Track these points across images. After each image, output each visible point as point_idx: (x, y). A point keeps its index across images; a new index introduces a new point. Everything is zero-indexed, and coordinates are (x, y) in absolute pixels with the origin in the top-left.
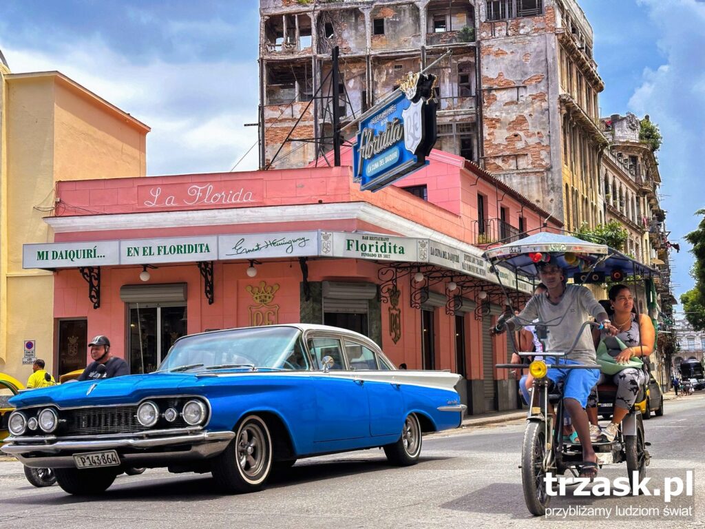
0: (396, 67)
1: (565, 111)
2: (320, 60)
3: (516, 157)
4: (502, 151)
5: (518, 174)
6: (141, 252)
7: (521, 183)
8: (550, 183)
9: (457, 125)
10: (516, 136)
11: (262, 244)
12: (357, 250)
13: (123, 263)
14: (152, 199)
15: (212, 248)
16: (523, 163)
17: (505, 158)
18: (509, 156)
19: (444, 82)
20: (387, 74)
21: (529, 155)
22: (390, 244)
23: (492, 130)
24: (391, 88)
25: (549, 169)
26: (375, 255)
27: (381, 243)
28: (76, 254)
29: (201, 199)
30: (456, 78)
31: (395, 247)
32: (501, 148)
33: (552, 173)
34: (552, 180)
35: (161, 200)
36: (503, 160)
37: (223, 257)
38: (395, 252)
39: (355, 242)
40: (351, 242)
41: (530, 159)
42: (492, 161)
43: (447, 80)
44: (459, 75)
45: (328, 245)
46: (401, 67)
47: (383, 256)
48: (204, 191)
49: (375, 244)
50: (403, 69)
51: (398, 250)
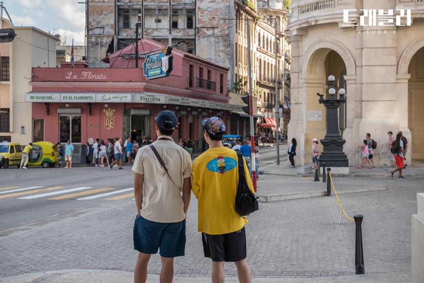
1: (237, 8)
3: (213, 28)
4: (206, 25)
5: (214, 37)
6: (68, 98)
7: (215, 41)
8: (228, 42)
9: (186, 9)
10: (214, 18)
11: (111, 97)
12: (144, 100)
13: (62, 102)
14: (69, 76)
15: (94, 98)
16: (216, 31)
17: (208, 28)
18: (210, 28)
21: (219, 28)
23: (202, 14)
25: (228, 35)
26: (150, 102)
27: (152, 97)
28: (45, 98)
29: (87, 77)
32: (206, 23)
33: (229, 38)
34: (229, 41)
35: (72, 76)
36: (207, 30)
37: (97, 101)
38: (157, 100)
40: (142, 97)
41: (219, 29)
42: (202, 29)
45: (134, 99)
47: (153, 102)
48: (88, 74)
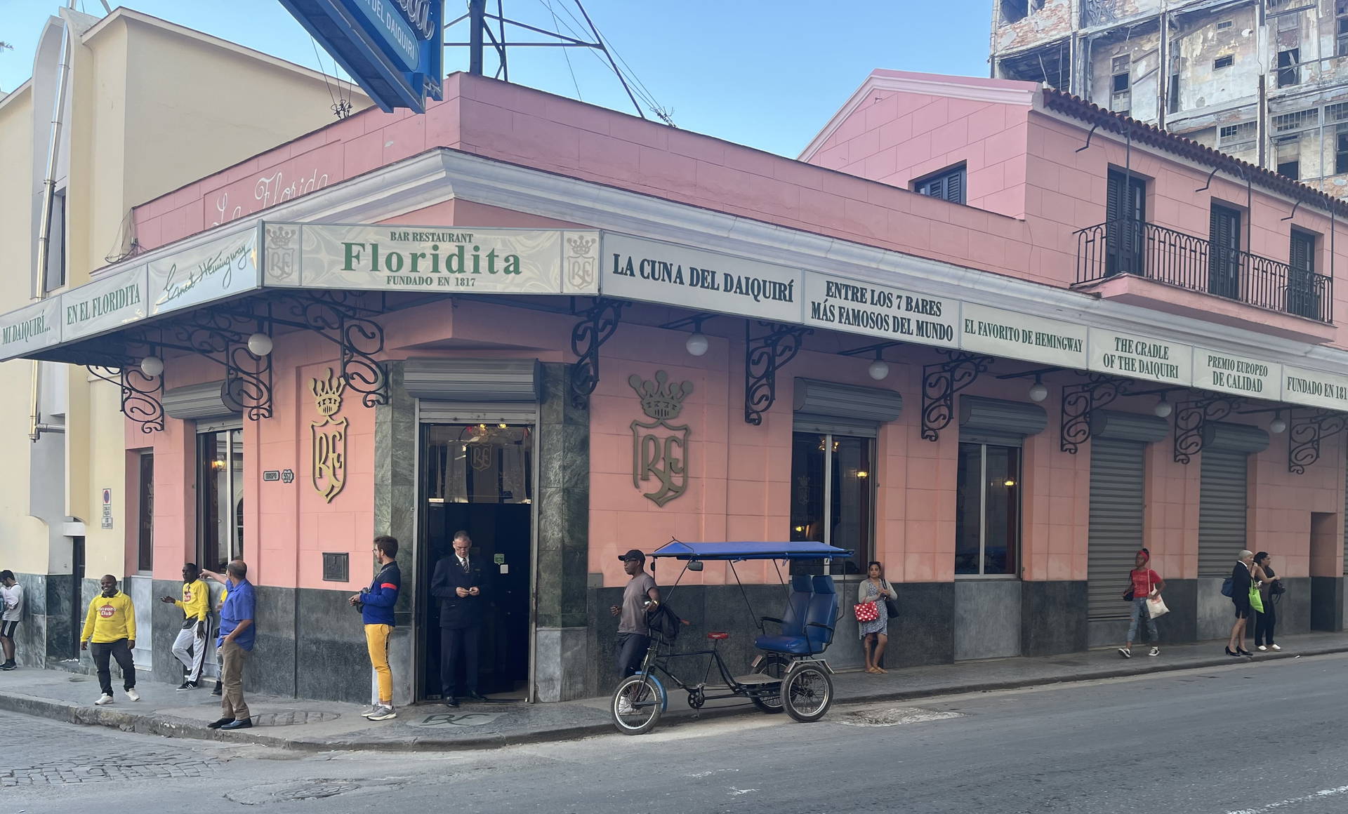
0: (1220, 27)
2: (1085, 39)
9: (1327, 108)
12: (375, 267)
19: (1308, 36)
20: (1205, 40)
22: (476, 248)
24: (1211, 64)
26: (429, 281)
27: (447, 249)
30: (1331, 26)
31: (492, 256)
38: (491, 270)
39: (369, 249)
40: (355, 250)
43: (1314, 33)
44: (1337, 19)
45: (288, 259)
46: (1229, 24)
47: (452, 281)
49: (429, 252)
50: (1233, 27)
51: (500, 264)
